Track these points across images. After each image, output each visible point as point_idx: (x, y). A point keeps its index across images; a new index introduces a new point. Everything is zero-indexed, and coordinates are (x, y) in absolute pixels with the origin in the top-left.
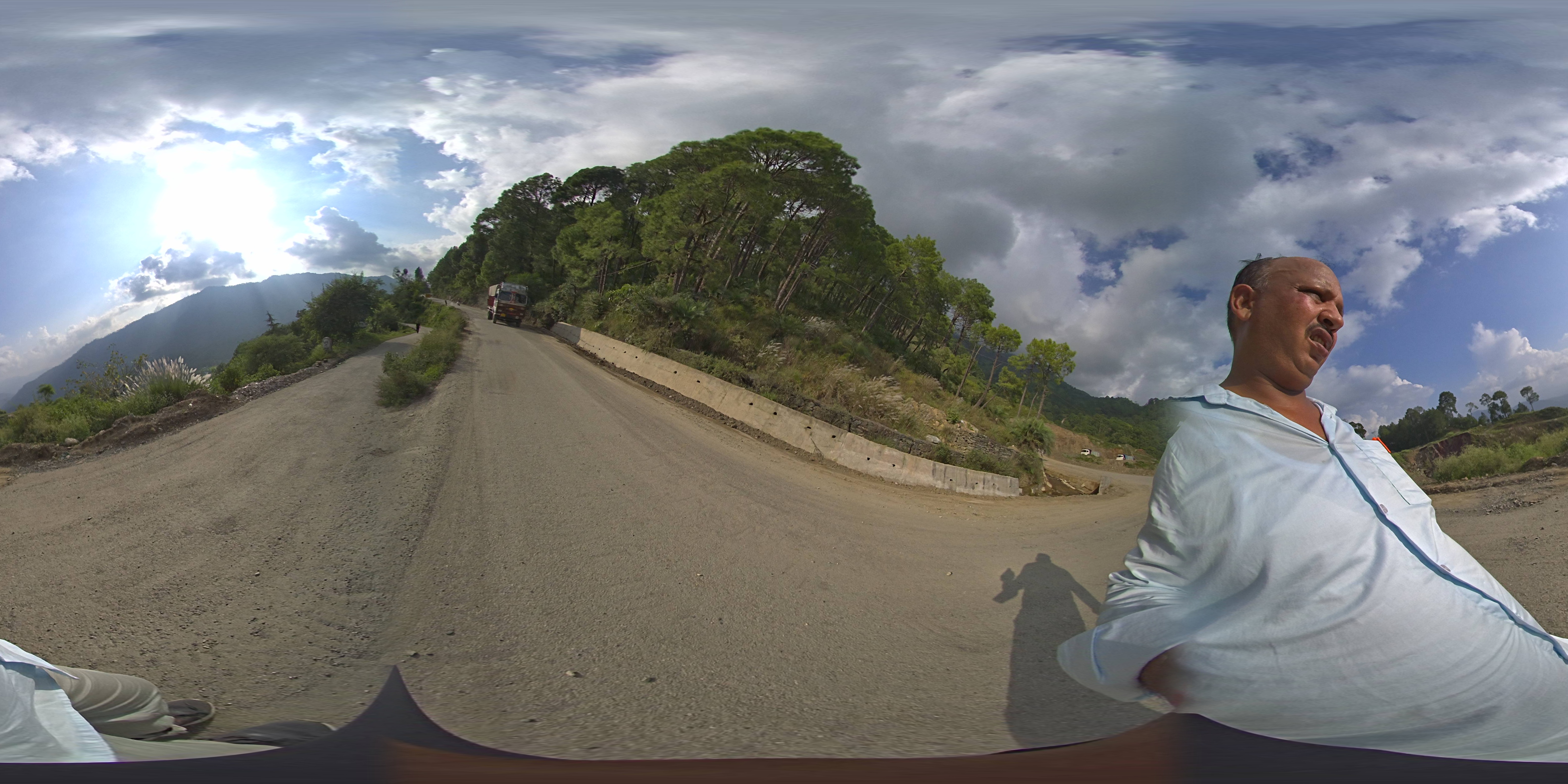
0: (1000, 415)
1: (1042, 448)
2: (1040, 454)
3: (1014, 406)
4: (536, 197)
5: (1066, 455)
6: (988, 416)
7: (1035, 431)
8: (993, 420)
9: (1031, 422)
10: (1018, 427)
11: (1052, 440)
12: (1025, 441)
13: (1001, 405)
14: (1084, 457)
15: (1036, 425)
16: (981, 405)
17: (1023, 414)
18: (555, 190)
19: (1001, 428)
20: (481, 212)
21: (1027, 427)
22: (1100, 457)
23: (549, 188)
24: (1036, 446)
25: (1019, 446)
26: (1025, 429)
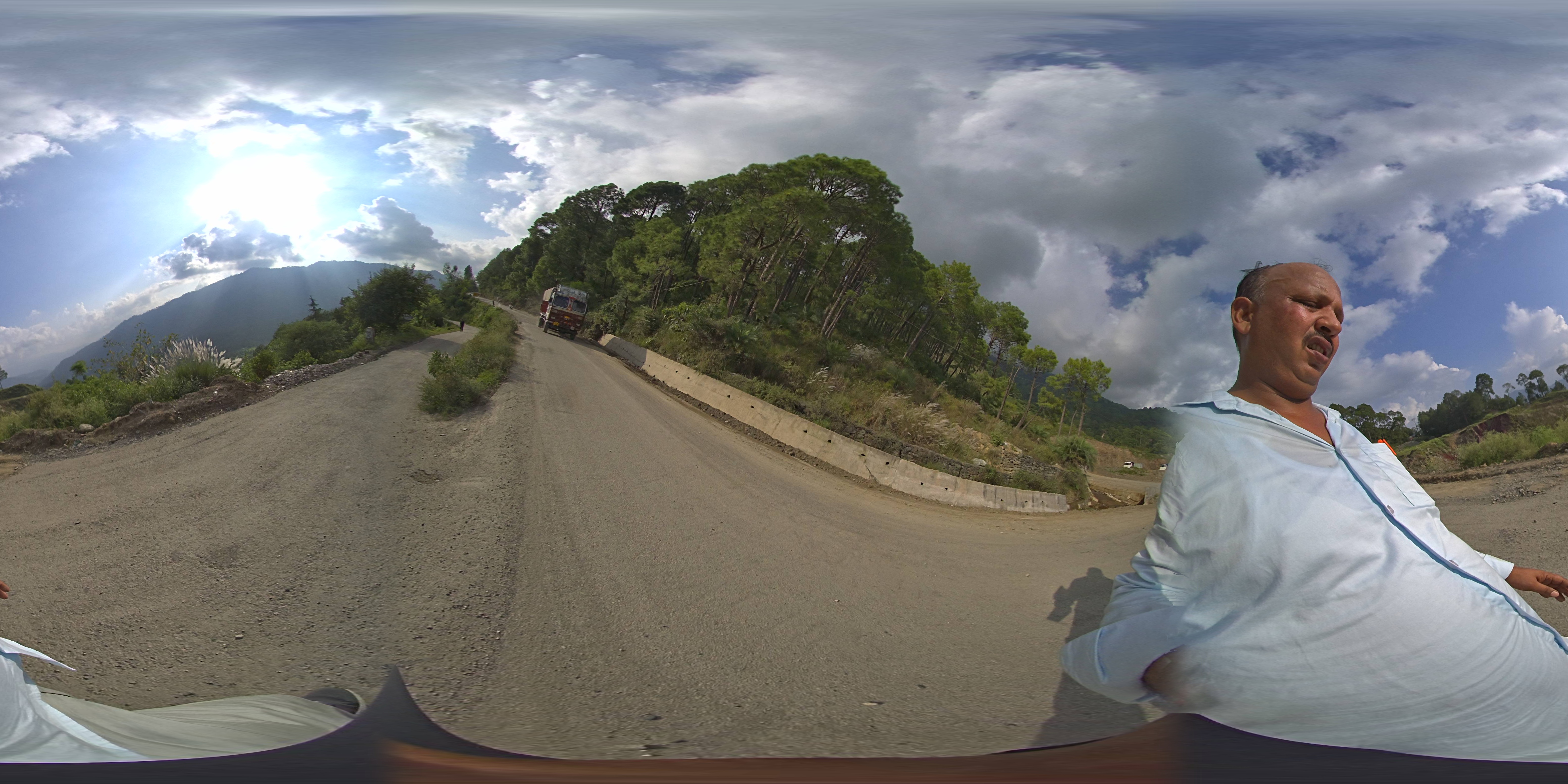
0: (1042, 435)
1: (1085, 463)
2: (1083, 470)
3: (1054, 425)
4: (598, 206)
5: (1108, 470)
6: (1030, 436)
7: (1078, 449)
8: (1035, 440)
9: (1073, 440)
10: (1060, 445)
11: (1094, 455)
12: (1068, 459)
13: (1042, 425)
14: (1127, 470)
15: (1077, 442)
16: (1022, 426)
17: (1065, 432)
18: (617, 201)
19: (1043, 447)
20: (541, 216)
21: (1069, 445)
22: (1143, 468)
23: (612, 198)
24: (1079, 462)
25: (1063, 464)
26: (1067, 447)
